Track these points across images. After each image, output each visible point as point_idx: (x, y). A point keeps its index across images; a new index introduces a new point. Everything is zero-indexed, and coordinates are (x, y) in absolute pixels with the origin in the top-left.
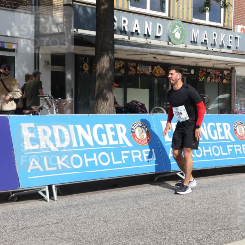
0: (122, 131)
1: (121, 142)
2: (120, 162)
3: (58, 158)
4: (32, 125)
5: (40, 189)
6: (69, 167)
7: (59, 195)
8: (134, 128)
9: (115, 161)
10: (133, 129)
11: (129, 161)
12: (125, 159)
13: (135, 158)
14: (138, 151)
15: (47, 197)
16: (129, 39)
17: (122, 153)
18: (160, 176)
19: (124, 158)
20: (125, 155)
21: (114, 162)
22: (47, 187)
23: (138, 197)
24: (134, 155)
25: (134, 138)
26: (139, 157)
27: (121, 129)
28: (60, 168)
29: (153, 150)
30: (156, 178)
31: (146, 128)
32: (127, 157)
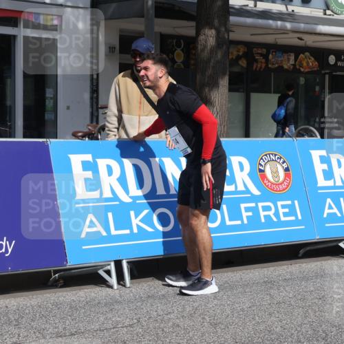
0: (242, 169)
1: (241, 188)
2: (239, 222)
3: (132, 213)
4: (88, 157)
5: (102, 267)
6: (150, 229)
7: (133, 277)
8: (263, 164)
9: (230, 220)
10: (261, 165)
11: (254, 220)
12: (247, 217)
13: (265, 216)
14: (269, 204)
15: (113, 280)
16: (255, 6)
17: (243, 206)
18: (308, 248)
19: (245, 214)
20: (247, 209)
21: (228, 223)
22: (113, 264)
23: (269, 283)
24: (264, 210)
25: (263, 181)
26: (271, 213)
27: (241, 164)
28: (135, 231)
29: (296, 202)
30: (302, 252)
31: (284, 162)
32: (250, 214)
